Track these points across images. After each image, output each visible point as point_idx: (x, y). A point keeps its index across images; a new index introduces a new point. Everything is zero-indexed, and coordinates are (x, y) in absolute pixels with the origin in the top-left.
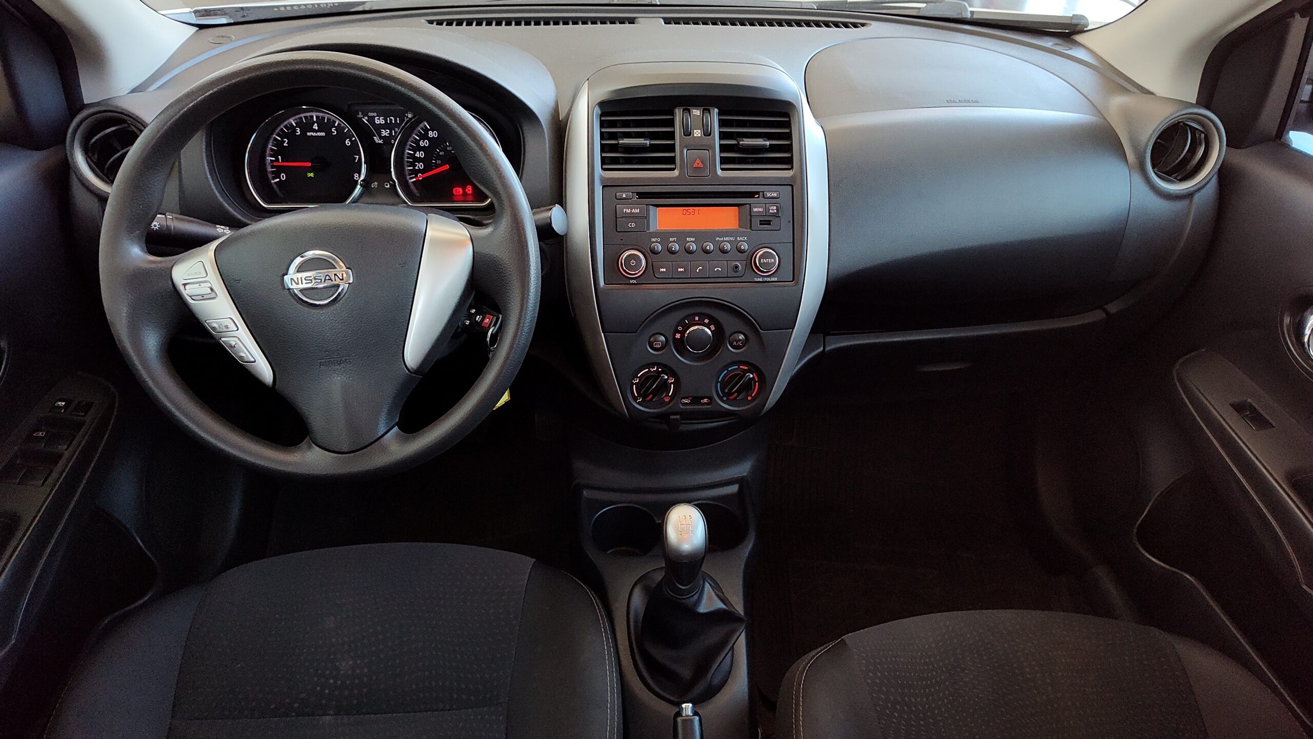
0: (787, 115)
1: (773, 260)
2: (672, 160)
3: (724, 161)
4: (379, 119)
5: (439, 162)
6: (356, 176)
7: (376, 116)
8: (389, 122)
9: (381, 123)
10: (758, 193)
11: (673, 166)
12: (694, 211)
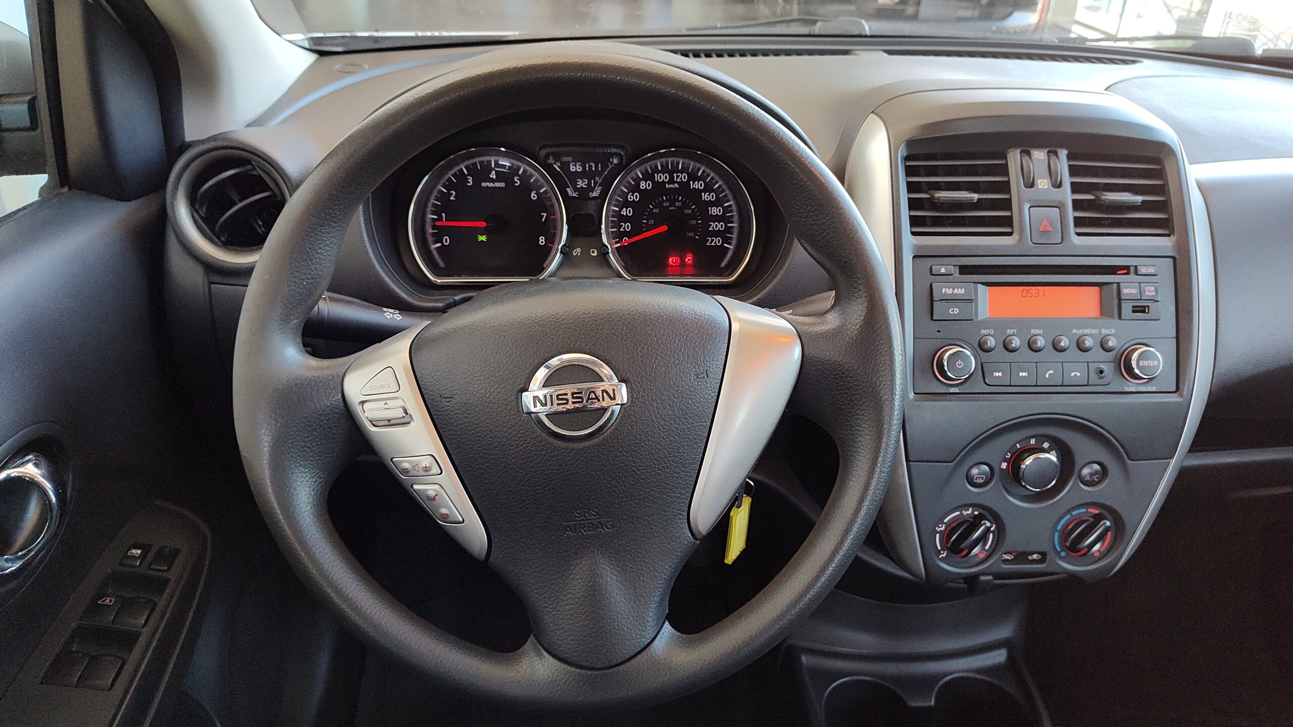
0: (1157, 161)
1: (1156, 363)
2: (1008, 221)
3: (1078, 222)
4: (575, 166)
5: (652, 222)
6: (541, 240)
7: (572, 162)
8: (587, 169)
9: (578, 170)
10: (1127, 268)
11: (1009, 230)
12: (1037, 291)
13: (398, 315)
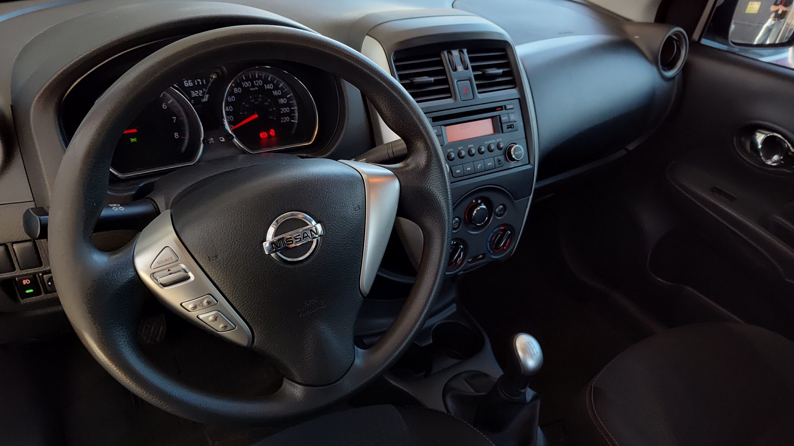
0: (504, 50)
2: (448, 91)
3: (479, 86)
4: (187, 82)
5: (246, 113)
6: (176, 135)
7: (185, 80)
8: (196, 84)
9: (190, 85)
10: (501, 107)
11: (449, 95)
12: (466, 125)
13: (121, 207)
